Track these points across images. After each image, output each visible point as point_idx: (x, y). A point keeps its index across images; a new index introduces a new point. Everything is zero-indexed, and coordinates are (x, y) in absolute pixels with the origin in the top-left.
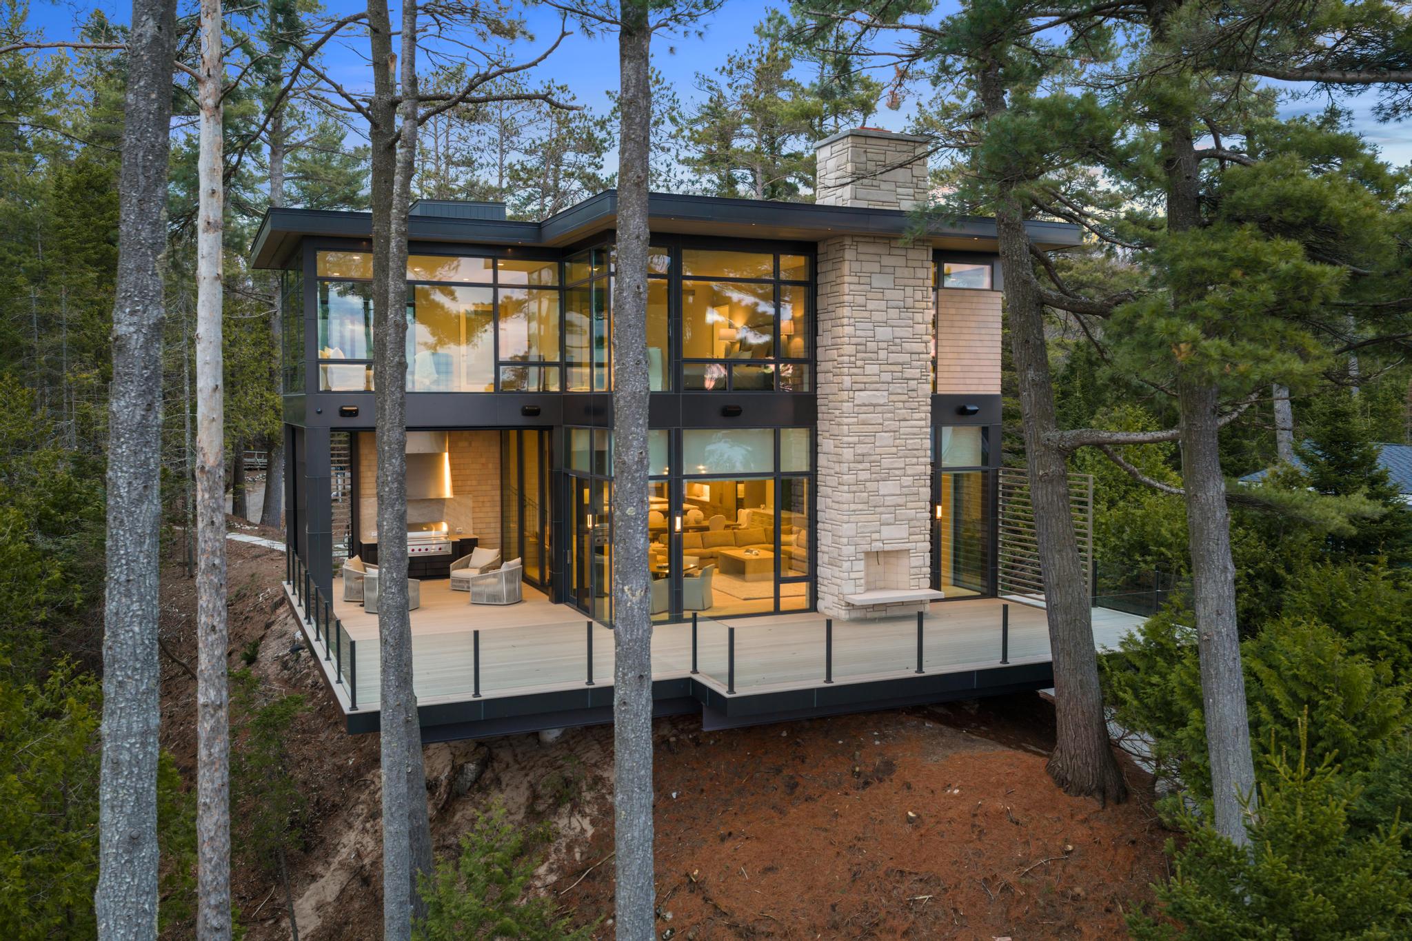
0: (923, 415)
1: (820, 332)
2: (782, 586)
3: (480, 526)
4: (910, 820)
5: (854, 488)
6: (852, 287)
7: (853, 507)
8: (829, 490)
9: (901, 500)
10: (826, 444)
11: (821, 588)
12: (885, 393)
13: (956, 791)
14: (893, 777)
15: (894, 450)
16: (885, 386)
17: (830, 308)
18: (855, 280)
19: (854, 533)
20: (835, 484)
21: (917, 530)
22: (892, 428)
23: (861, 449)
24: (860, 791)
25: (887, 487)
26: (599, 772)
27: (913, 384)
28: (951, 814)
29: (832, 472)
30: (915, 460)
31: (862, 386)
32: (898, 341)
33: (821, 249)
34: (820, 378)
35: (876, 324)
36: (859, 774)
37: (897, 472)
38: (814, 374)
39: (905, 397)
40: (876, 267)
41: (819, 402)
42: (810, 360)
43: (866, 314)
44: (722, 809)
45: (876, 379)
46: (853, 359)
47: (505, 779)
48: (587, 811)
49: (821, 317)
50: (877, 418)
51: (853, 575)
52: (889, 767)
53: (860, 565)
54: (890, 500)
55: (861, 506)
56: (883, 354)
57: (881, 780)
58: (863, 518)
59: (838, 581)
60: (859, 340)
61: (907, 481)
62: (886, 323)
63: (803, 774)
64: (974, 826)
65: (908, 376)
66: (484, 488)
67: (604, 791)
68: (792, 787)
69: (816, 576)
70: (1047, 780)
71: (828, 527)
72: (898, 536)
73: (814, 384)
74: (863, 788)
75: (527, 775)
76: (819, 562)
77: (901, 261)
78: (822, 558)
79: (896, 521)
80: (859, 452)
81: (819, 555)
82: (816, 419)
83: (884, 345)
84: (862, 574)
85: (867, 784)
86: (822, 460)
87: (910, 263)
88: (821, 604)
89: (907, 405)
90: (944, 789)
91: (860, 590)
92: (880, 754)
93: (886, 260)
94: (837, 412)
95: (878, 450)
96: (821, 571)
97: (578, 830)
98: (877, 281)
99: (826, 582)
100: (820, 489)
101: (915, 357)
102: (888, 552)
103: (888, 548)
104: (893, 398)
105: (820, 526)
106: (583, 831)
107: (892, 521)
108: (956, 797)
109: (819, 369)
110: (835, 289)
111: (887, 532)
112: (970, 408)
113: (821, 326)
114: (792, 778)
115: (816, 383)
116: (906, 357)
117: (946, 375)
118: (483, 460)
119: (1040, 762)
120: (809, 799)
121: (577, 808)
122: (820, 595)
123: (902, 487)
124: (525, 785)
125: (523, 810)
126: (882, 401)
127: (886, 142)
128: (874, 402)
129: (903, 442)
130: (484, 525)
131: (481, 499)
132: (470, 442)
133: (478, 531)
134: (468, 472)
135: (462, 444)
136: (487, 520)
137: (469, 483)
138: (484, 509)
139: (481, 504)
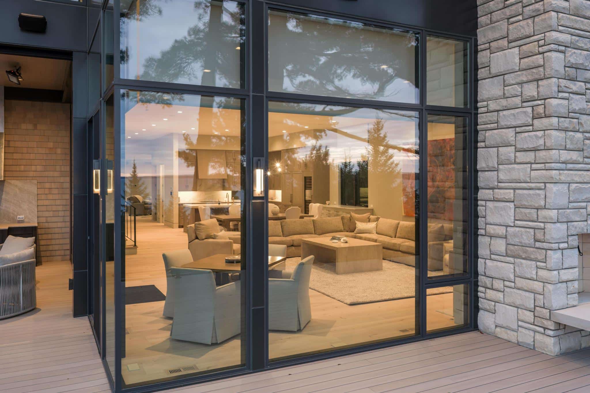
2: (428, 292)
3: (47, 214)
11: (484, 293)
19: (564, 201)
53: (575, 257)
66: (51, 174)
69: (476, 274)
76: (482, 252)
81: (481, 240)
82: (475, 25)
84: (575, 273)
88: (487, 320)
91: (571, 300)
118: (51, 145)
122: (482, 303)
130: (51, 214)
131: (47, 185)
132: (35, 126)
133: (43, 220)
134: (32, 156)
135: (24, 126)
136: (54, 208)
137: (33, 168)
138: (50, 197)
139: (47, 191)
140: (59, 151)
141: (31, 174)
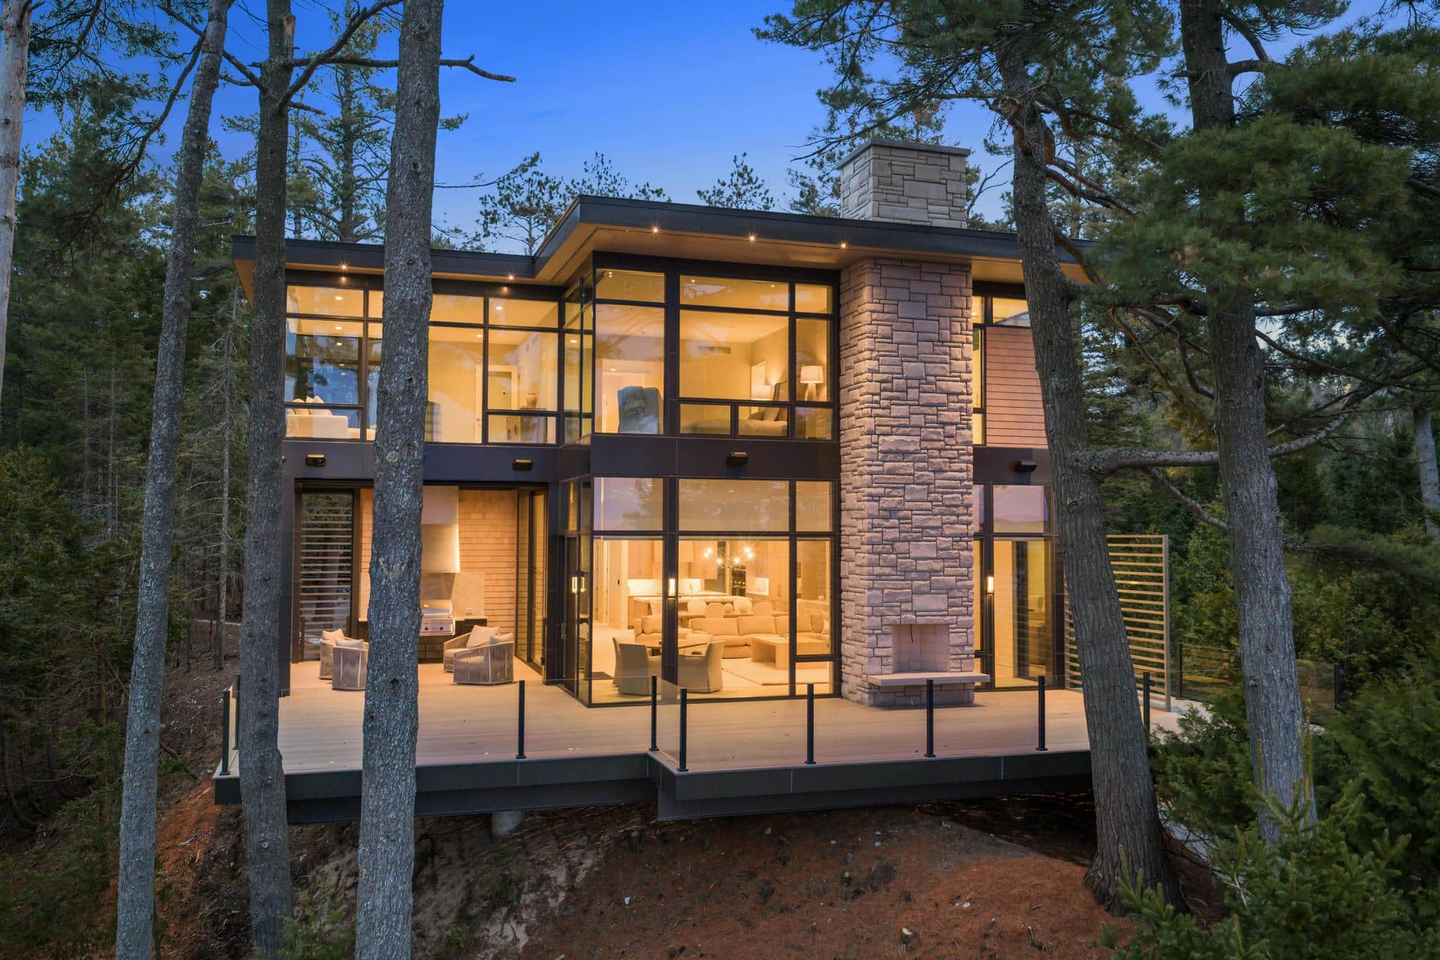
0: (963, 466)
1: (843, 371)
2: (798, 664)
3: (493, 607)
4: (904, 940)
5: (880, 548)
6: (875, 316)
7: (878, 570)
8: (852, 552)
9: (938, 565)
10: (850, 499)
11: (846, 669)
12: (917, 439)
13: (967, 905)
14: (891, 885)
15: (929, 505)
16: (916, 431)
17: (853, 342)
18: (879, 307)
20: (857, 545)
21: (958, 601)
22: (924, 479)
23: (887, 503)
24: (848, 902)
25: (921, 549)
26: (547, 871)
27: (951, 429)
28: (957, 933)
29: (855, 530)
30: (954, 518)
31: (888, 429)
32: (931, 379)
33: (844, 278)
34: (844, 423)
35: (905, 358)
36: (849, 881)
37: (933, 532)
38: (837, 418)
39: (939, 445)
40: (904, 294)
41: (843, 451)
42: (834, 405)
43: (894, 347)
44: (679, 919)
45: (905, 421)
46: (876, 398)
47: (442, 876)
48: (524, 916)
49: (843, 354)
50: (906, 466)
51: (879, 652)
52: (887, 873)
53: (889, 641)
54: (923, 565)
55: (887, 570)
56: (913, 393)
57: (875, 889)
58: (890, 584)
59: (861, 659)
60: (885, 376)
61: (944, 542)
62: (917, 359)
63: (781, 879)
64: (983, 949)
65: (945, 420)
66: (498, 564)
67: (547, 893)
68: (767, 894)
69: (840, 655)
70: (1084, 896)
71: (851, 595)
72: (934, 607)
73: (837, 431)
74: (853, 898)
75: (467, 872)
76: (844, 638)
77: (935, 288)
78: (847, 633)
79: (933, 590)
80: (884, 506)
81: (844, 629)
82: (840, 470)
83: (916, 383)
84: (890, 651)
85: (858, 893)
86: (845, 519)
87: (945, 291)
88: (845, 688)
89: (943, 453)
90: (952, 902)
91: (885, 670)
92: (879, 858)
93: (916, 287)
94: (859, 460)
95: (908, 505)
96: (846, 649)
97: (510, 939)
98: (904, 310)
99: (849, 661)
100: (844, 552)
101: (952, 398)
102: (921, 626)
103: (921, 620)
104: (925, 444)
105: (844, 595)
106: (516, 940)
107: (927, 589)
108: (965, 912)
109: (842, 413)
110: (857, 319)
111: (920, 602)
112: (1024, 463)
113: (844, 364)
114: (767, 883)
115: (839, 430)
116: (943, 398)
117: (996, 425)
118: (498, 534)
119: (1075, 871)
120: (785, 910)
121: (514, 913)
122: (845, 677)
123: (938, 549)
124: (464, 883)
125: (453, 915)
126: (912, 448)
127: (915, 154)
128: (903, 448)
129: (939, 496)
130: (497, 607)
131: (494, 577)
132: (484, 514)
133: (490, 613)
134: (481, 547)
135: (474, 516)
136: (501, 601)
137: (482, 559)
138: (496, 589)
139: (494, 583)
140: (506, 541)
141: (479, 565)
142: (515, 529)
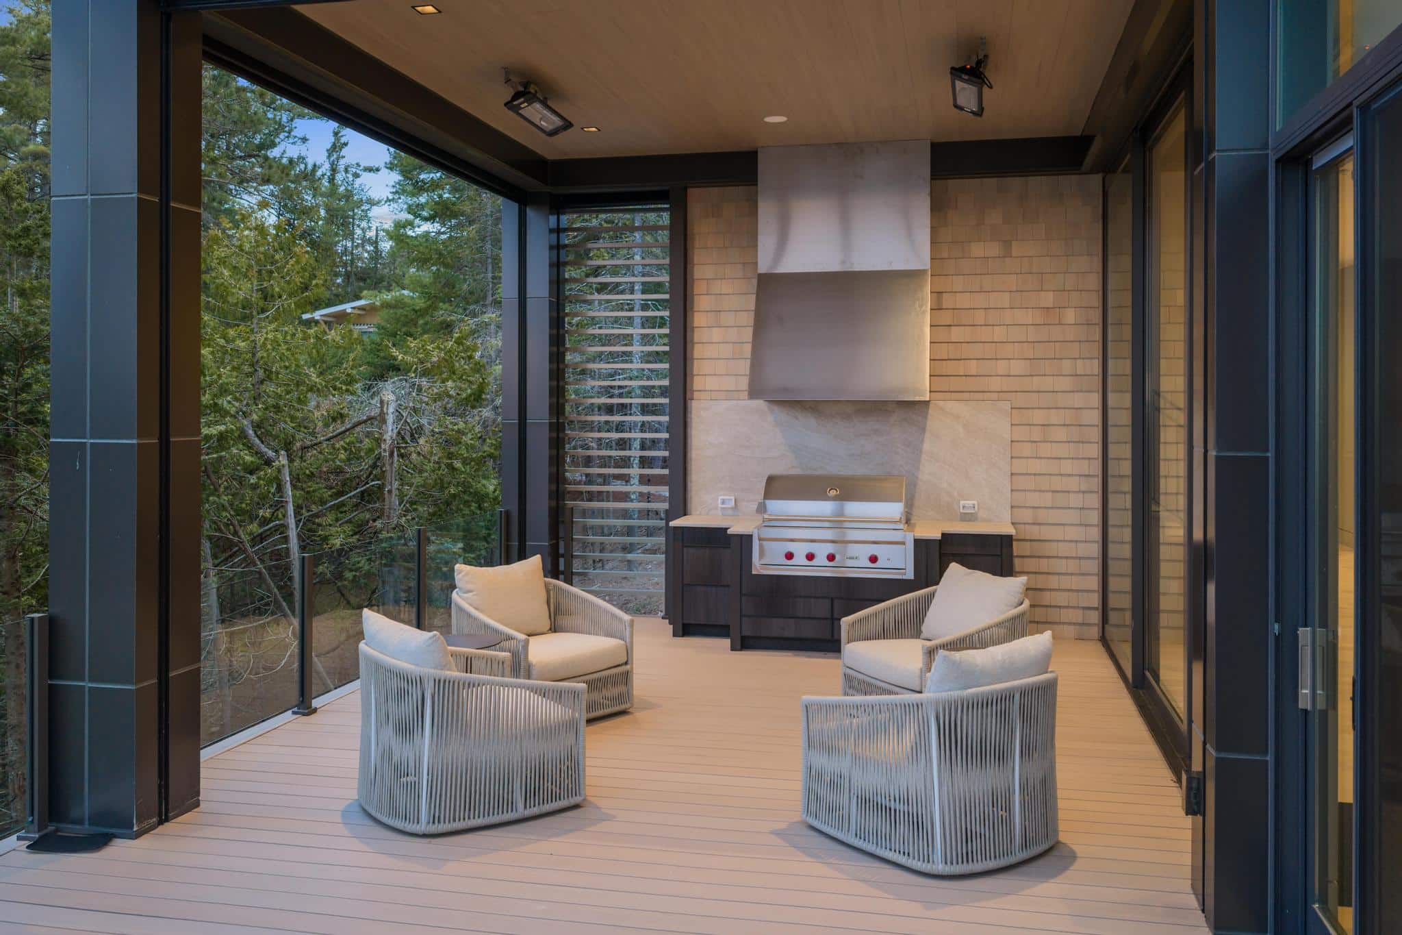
3: (1034, 499)
66: (1048, 383)
118: (1048, 299)
130: (1047, 499)
131: (1038, 417)
132: (1007, 244)
133: (1027, 515)
134: (999, 333)
135: (977, 250)
136: (1057, 483)
137: (1002, 367)
138: (1046, 449)
140: (1070, 316)
141: (995, 384)
142: (1094, 281)
